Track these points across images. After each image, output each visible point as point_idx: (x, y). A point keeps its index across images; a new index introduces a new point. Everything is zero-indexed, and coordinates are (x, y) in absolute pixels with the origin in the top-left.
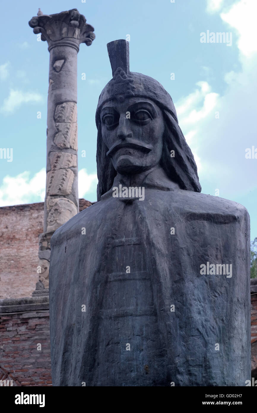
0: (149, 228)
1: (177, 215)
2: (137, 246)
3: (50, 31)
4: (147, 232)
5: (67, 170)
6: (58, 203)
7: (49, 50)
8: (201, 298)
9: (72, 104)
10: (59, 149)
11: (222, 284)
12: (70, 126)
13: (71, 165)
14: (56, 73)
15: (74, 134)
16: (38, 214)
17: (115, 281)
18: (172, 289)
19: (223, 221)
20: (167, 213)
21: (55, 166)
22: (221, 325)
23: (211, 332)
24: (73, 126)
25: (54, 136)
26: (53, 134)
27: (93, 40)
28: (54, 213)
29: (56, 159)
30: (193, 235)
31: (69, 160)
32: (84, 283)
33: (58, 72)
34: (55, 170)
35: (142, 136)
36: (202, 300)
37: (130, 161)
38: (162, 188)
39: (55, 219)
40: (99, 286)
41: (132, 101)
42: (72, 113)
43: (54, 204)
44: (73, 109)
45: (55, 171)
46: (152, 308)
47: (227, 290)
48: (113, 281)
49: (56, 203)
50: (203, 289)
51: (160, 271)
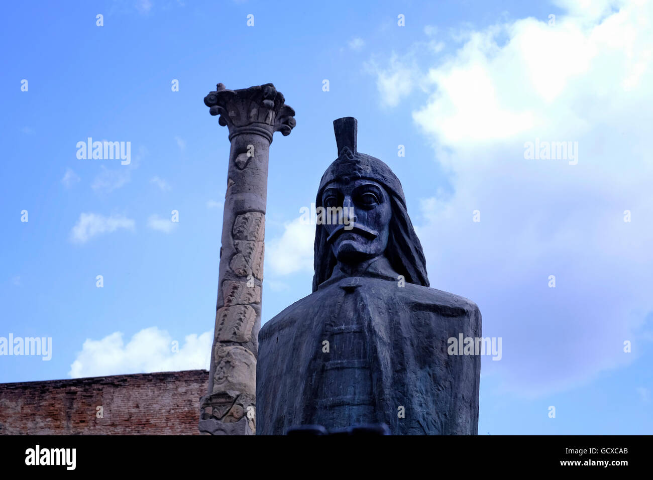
0: (372, 316)
1: (402, 305)
2: (357, 334)
3: (233, 112)
4: (368, 319)
5: (246, 307)
6: (231, 352)
7: (231, 139)
8: (424, 391)
9: (259, 215)
10: (237, 276)
11: (447, 378)
12: (254, 245)
13: (252, 300)
14: (239, 171)
15: (259, 257)
16: (187, 389)
17: (332, 369)
18: (393, 378)
19: (451, 313)
20: (391, 302)
21: (230, 301)
22: (443, 419)
23: (432, 426)
24: (258, 245)
25: (231, 258)
26: (230, 254)
27: (292, 128)
28: (225, 366)
29: (232, 290)
30: (418, 326)
31: (250, 292)
32: (298, 372)
33: (240, 169)
34: (230, 306)
35: (367, 221)
36: (424, 393)
37: (353, 247)
38: (386, 278)
39: (226, 375)
40: (314, 374)
41: (358, 183)
42: (257, 227)
43: (226, 353)
44: (260, 221)
45: (230, 308)
46: (370, 397)
47: (451, 385)
48: (330, 370)
49: (228, 353)
50: (426, 382)
51: (381, 359)
